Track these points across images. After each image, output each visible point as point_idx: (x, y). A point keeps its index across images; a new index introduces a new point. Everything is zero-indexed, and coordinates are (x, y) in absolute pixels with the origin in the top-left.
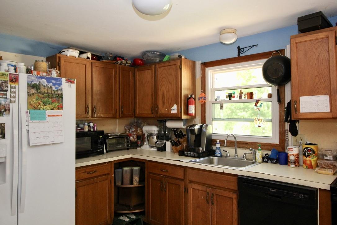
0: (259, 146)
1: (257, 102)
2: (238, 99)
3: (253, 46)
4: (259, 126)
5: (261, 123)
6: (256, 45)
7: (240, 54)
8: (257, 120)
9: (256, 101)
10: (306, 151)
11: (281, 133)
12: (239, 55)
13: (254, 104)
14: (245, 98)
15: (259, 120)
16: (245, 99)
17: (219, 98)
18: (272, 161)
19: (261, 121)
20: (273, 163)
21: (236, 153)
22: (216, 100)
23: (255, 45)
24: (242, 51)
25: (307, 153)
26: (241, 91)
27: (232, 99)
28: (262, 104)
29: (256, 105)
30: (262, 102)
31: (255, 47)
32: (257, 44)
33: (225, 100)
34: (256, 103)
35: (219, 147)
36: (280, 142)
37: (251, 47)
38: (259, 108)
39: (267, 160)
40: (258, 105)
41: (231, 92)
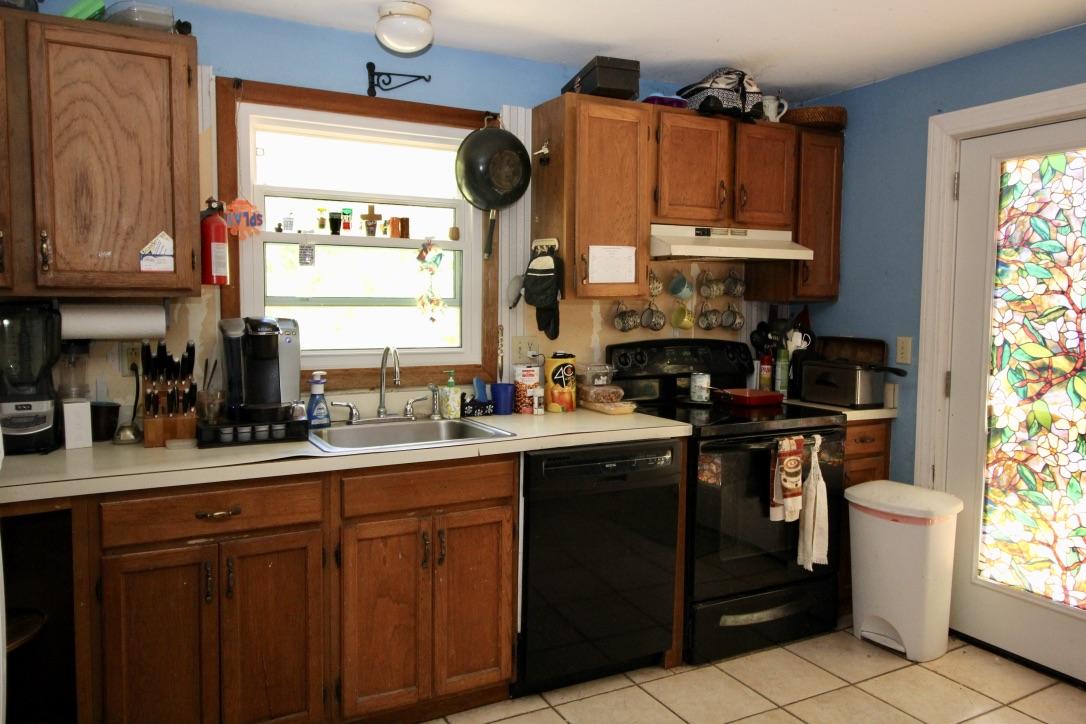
0: (449, 375)
1: (426, 247)
2: (363, 233)
3: (419, 78)
4: (433, 319)
5: (437, 309)
6: (427, 77)
7: (377, 89)
8: (426, 301)
9: (424, 246)
10: (564, 372)
11: (487, 337)
12: (372, 91)
13: (416, 253)
14: (385, 233)
15: (431, 301)
16: (385, 236)
17: (290, 224)
18: (485, 409)
19: (437, 304)
20: (488, 414)
21: (382, 405)
22: (279, 230)
23: (423, 77)
24: (383, 81)
25: (565, 377)
26: (371, 209)
27: (343, 232)
28: (441, 255)
29: (421, 258)
30: (440, 251)
31: (422, 80)
32: (430, 77)
33: (312, 231)
34: (421, 253)
35: (323, 395)
36: (484, 359)
37: (413, 79)
38: (431, 266)
39: (474, 410)
40: (431, 255)
41: (337, 207)
